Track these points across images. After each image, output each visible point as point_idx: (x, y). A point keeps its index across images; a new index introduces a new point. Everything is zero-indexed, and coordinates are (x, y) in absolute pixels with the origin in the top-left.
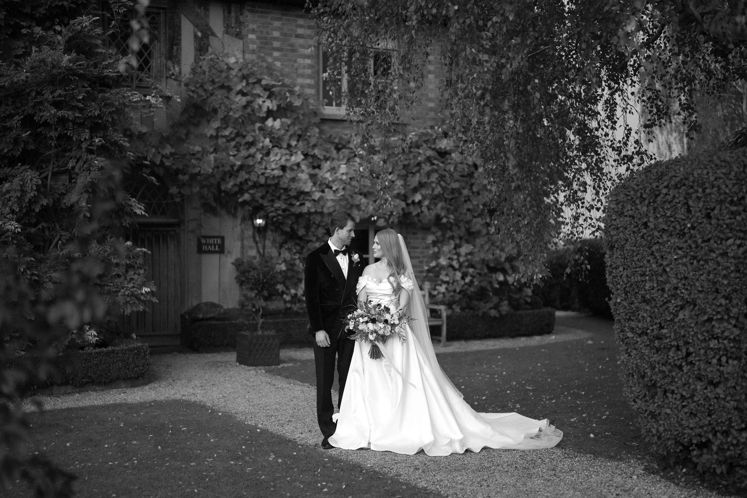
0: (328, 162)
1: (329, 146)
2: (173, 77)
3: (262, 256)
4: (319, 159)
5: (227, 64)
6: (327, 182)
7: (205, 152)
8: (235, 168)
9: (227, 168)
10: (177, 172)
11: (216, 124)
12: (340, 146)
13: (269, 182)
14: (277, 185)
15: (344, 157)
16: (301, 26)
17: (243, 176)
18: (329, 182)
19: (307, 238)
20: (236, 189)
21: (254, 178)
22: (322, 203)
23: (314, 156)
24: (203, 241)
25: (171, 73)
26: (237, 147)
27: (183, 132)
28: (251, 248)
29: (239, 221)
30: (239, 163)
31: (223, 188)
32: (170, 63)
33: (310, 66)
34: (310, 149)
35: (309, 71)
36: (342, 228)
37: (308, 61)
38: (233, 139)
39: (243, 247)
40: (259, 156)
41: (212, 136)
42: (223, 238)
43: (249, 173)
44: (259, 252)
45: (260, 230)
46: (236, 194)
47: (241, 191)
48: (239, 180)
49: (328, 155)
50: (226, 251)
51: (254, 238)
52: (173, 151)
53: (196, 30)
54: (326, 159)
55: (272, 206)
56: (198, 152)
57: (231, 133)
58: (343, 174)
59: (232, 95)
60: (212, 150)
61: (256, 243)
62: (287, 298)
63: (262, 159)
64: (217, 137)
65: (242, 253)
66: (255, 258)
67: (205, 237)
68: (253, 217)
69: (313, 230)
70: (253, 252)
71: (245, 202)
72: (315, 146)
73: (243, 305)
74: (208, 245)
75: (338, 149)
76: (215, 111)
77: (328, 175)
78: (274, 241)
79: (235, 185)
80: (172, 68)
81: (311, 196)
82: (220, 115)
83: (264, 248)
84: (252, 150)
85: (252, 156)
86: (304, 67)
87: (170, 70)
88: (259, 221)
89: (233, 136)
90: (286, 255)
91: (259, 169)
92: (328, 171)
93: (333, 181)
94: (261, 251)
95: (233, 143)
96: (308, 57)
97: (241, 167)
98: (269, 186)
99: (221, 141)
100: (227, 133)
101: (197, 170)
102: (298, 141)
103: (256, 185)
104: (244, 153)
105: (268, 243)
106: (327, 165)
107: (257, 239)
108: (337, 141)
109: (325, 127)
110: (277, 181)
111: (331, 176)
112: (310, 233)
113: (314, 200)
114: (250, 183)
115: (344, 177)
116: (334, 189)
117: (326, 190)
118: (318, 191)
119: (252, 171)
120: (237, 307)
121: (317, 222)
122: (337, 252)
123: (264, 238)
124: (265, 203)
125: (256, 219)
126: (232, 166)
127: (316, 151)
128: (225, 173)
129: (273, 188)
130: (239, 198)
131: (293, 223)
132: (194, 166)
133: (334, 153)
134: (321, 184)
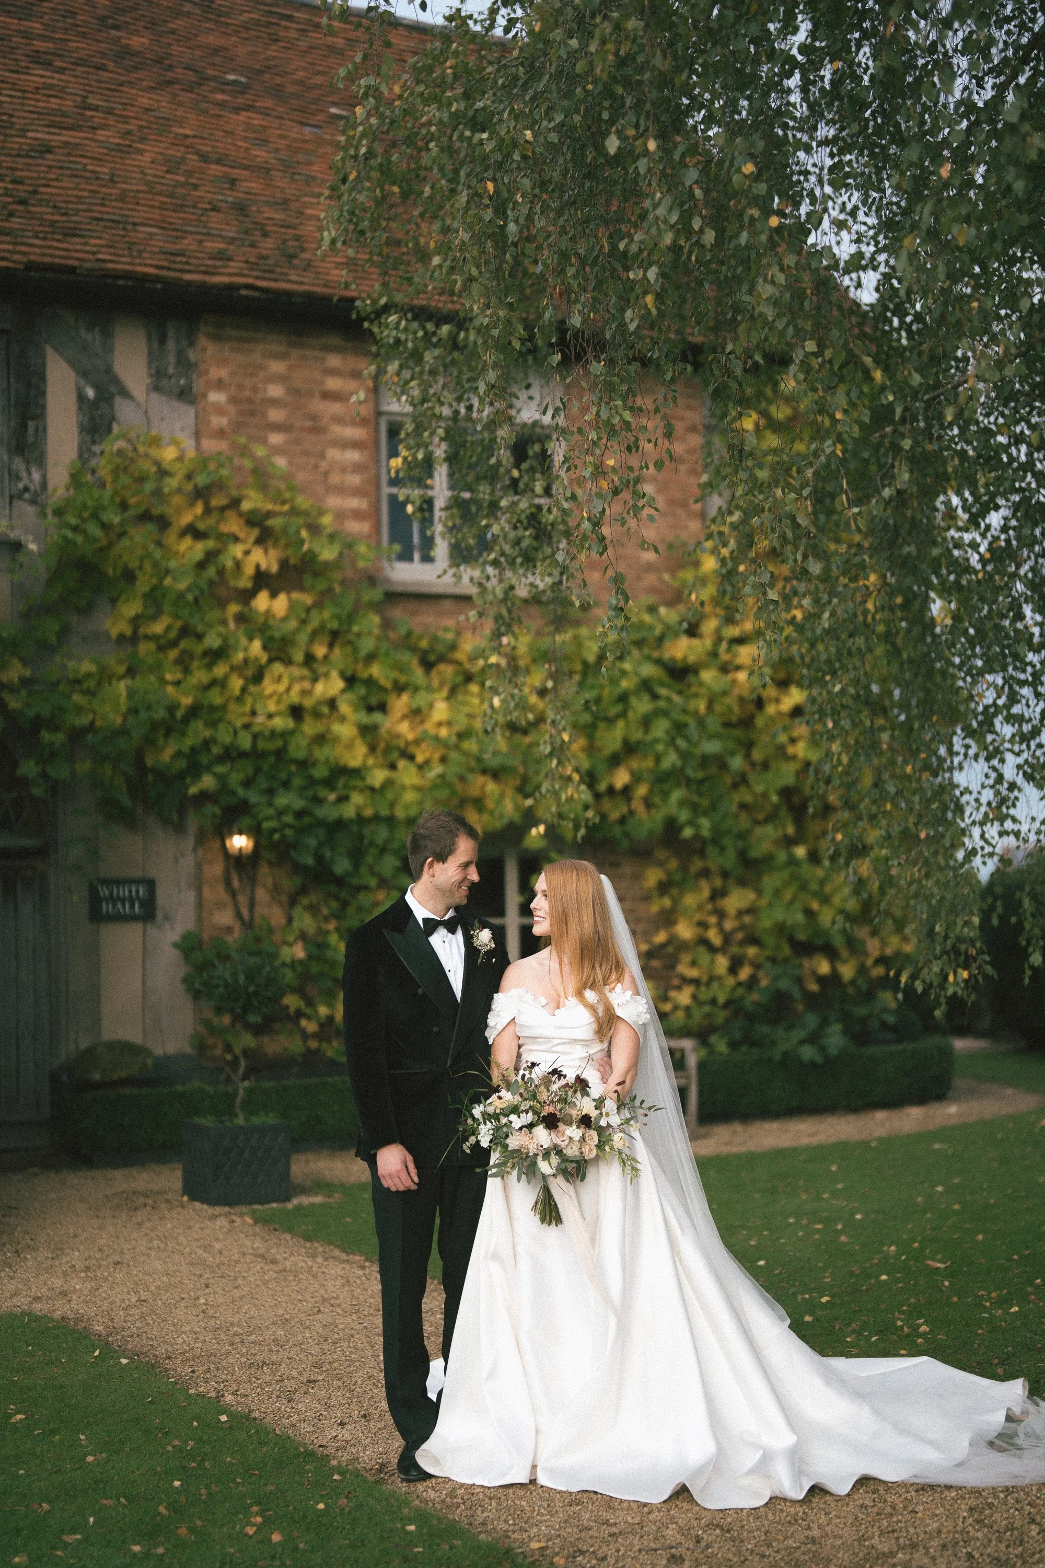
0: (405, 697)
1: (405, 657)
2: (27, 496)
3: (248, 925)
4: (382, 689)
5: (158, 463)
6: (402, 744)
7: (105, 676)
8: (179, 714)
9: (160, 714)
10: (38, 723)
11: (131, 608)
12: (432, 658)
13: (262, 745)
14: (280, 754)
15: (442, 684)
16: (334, 372)
17: (199, 731)
18: (407, 743)
19: (355, 881)
20: (182, 764)
21: (224, 736)
22: (390, 795)
23: (370, 682)
24: (104, 892)
25: (21, 486)
26: (184, 663)
27: (50, 628)
28: (220, 906)
29: (190, 841)
30: (187, 701)
31: (149, 761)
32: (18, 464)
33: (358, 468)
34: (360, 666)
35: (355, 480)
36: (442, 857)
37: (353, 456)
38: (174, 644)
39: (200, 904)
40: (236, 683)
41: (121, 638)
42: (151, 884)
43: (213, 724)
44: (239, 915)
45: (239, 862)
46: (181, 775)
47: (195, 769)
48: (189, 742)
49: (403, 679)
50: (159, 914)
51: (228, 882)
52: (27, 673)
53: (83, 382)
54: (399, 688)
55: (270, 804)
56: (89, 675)
57: (168, 629)
58: (440, 724)
59: (171, 537)
60: (122, 669)
61: (233, 893)
62: (310, 1026)
63: (244, 690)
64: (134, 639)
65: (199, 919)
66: (229, 930)
67: (108, 882)
68: (224, 830)
69: (369, 859)
70: (225, 918)
71: (204, 797)
72: (371, 658)
73: (201, 1047)
74: (112, 899)
75: (428, 666)
76: (129, 576)
77: (404, 728)
78: (276, 889)
79: (179, 754)
80: (24, 474)
81: (363, 779)
82: (143, 584)
83: (252, 905)
84: (220, 670)
85: (221, 683)
86: (344, 470)
87: (18, 478)
88: (240, 842)
89: (172, 635)
90: (305, 922)
91: (236, 715)
92: (405, 717)
93: (417, 742)
94: (245, 913)
95: (173, 654)
96: (355, 445)
97: (194, 711)
98: (263, 754)
99: (145, 648)
100: (158, 628)
101: (85, 720)
102: (331, 646)
103: (230, 755)
104: (200, 676)
105: (262, 895)
106: (400, 704)
107: (236, 884)
108: (424, 644)
109: (397, 613)
110: (279, 743)
111: (412, 728)
112: (363, 870)
113: (372, 789)
114: (216, 750)
115: (444, 732)
116: (420, 758)
117: (401, 764)
118: (382, 766)
119: (220, 720)
120: (188, 1050)
121: (379, 842)
122: (431, 926)
123: (253, 881)
124: (253, 797)
125: (231, 834)
126: (172, 708)
127: (375, 670)
128: (154, 726)
129: (272, 759)
130: (188, 787)
131: (321, 845)
132: (80, 710)
133: (418, 674)
134: (388, 749)
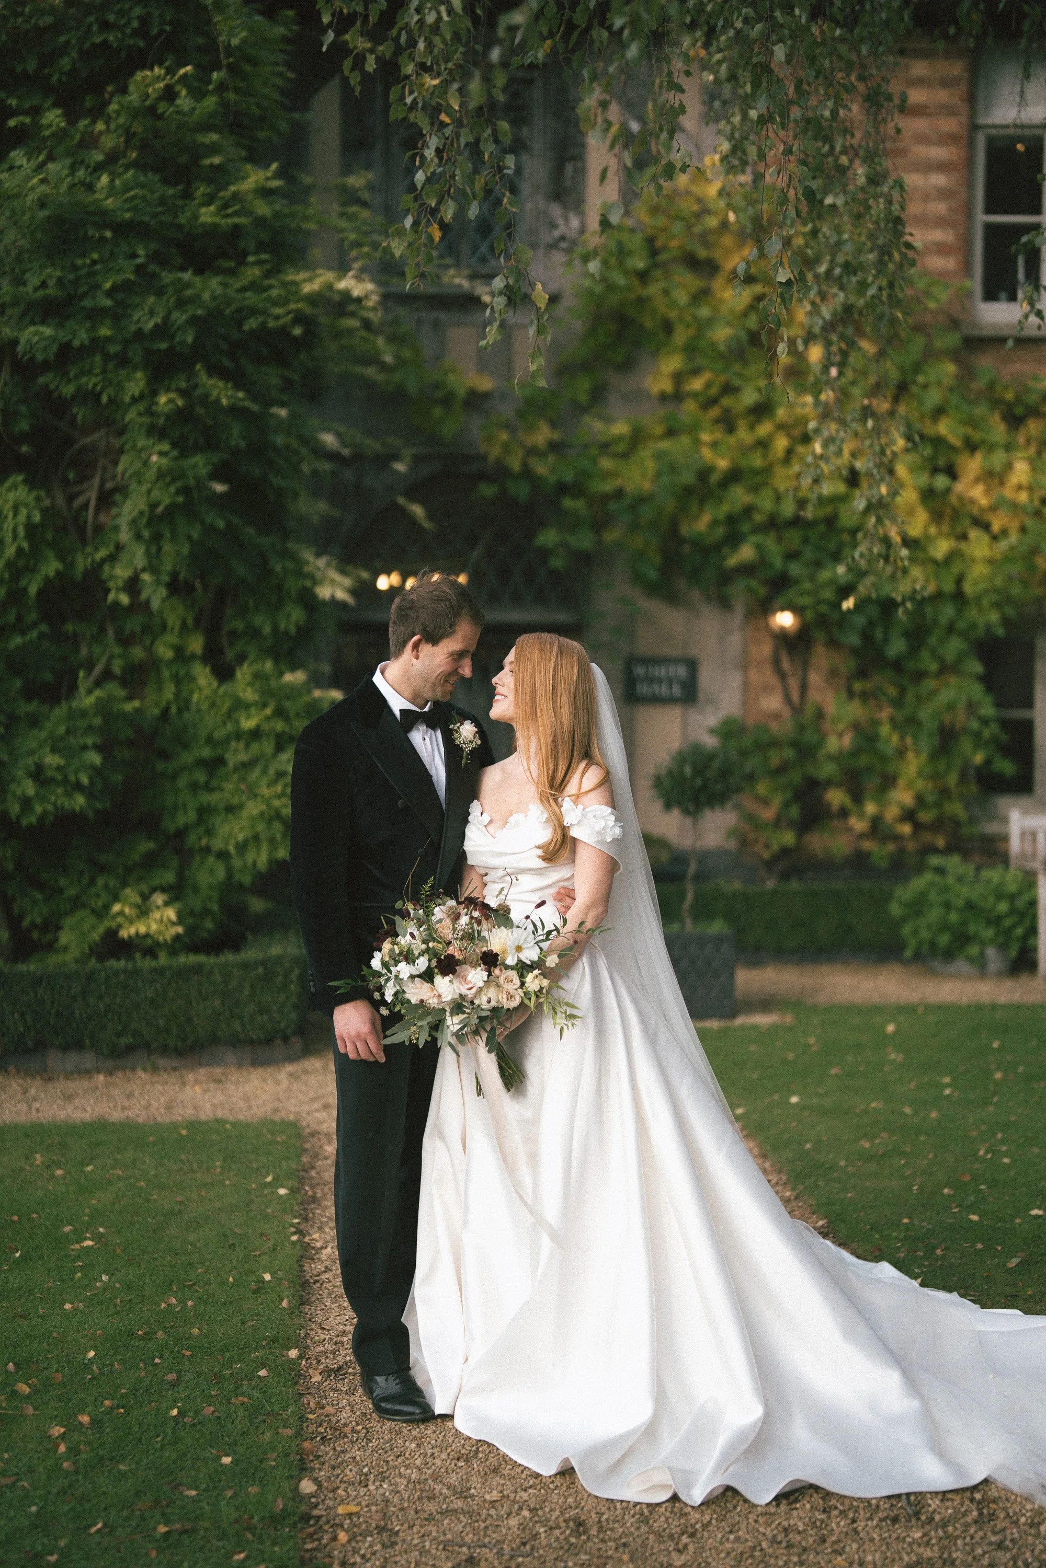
0: (978, 458)
1: (981, 410)
2: (563, 245)
3: (797, 711)
4: (953, 448)
5: (699, 200)
6: (975, 511)
7: (637, 438)
8: (714, 478)
9: (688, 477)
10: (563, 489)
11: (671, 364)
12: (1019, 411)
13: (809, 513)
14: (831, 522)
15: (1028, 442)
16: (920, 82)
17: (739, 496)
18: (982, 510)
19: (912, 665)
20: (720, 531)
21: (765, 502)
22: (956, 569)
23: (938, 442)
24: (639, 671)
25: (556, 233)
26: (728, 423)
27: (582, 387)
28: (767, 689)
29: (737, 618)
30: (723, 464)
31: (685, 530)
32: (556, 211)
33: (944, 194)
34: (928, 422)
35: (940, 208)
36: (433, 638)
37: (939, 180)
38: (713, 402)
39: (746, 686)
40: (781, 443)
41: (663, 398)
42: (692, 665)
43: (755, 489)
44: (788, 699)
45: (783, 638)
46: (717, 547)
47: (734, 539)
48: (725, 509)
49: (977, 436)
50: (701, 697)
51: (776, 663)
52: (556, 436)
53: (627, 115)
54: (971, 447)
55: (812, 579)
56: (619, 439)
57: (709, 385)
58: (1020, 487)
59: (718, 284)
60: (659, 430)
61: (782, 676)
62: (858, 824)
63: (789, 452)
64: (678, 397)
65: (745, 703)
66: (777, 716)
67: (648, 661)
68: (766, 608)
69: (933, 640)
70: (773, 703)
71: (747, 570)
72: (939, 412)
73: (744, 843)
74: (651, 680)
75: (1014, 420)
76: (668, 327)
77: (978, 494)
78: (833, 673)
79: (715, 523)
80: (560, 221)
81: (924, 550)
82: (680, 337)
83: (804, 688)
84: (764, 429)
85: (763, 445)
86: (926, 197)
87: (554, 226)
88: (785, 619)
89: (714, 391)
90: (855, 710)
91: (782, 480)
92: (978, 480)
93: (994, 508)
94: (795, 696)
95: (714, 412)
96: (941, 167)
97: (734, 476)
98: (811, 524)
99: (690, 406)
100: (697, 384)
101: (607, 487)
102: (896, 399)
103: (773, 524)
104: (744, 435)
105: (815, 678)
106: (972, 465)
107: (786, 665)
108: (1010, 396)
109: (985, 363)
110: (829, 510)
111: (988, 492)
112: (925, 654)
113: (935, 562)
114: (758, 518)
115: (1023, 497)
116: (996, 527)
117: (974, 534)
118: (948, 536)
119: (765, 484)
120: (732, 845)
121: (943, 620)
122: (410, 719)
123: (806, 666)
124: (795, 569)
125: (774, 612)
126: (704, 473)
127: (944, 428)
128: (688, 491)
129: (822, 528)
130: (725, 558)
131: (871, 623)
132: (607, 475)
133: (998, 430)
134: (957, 515)
